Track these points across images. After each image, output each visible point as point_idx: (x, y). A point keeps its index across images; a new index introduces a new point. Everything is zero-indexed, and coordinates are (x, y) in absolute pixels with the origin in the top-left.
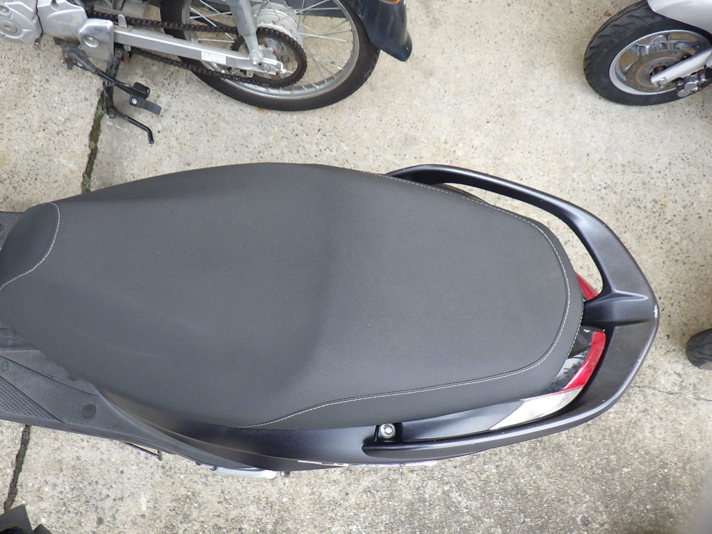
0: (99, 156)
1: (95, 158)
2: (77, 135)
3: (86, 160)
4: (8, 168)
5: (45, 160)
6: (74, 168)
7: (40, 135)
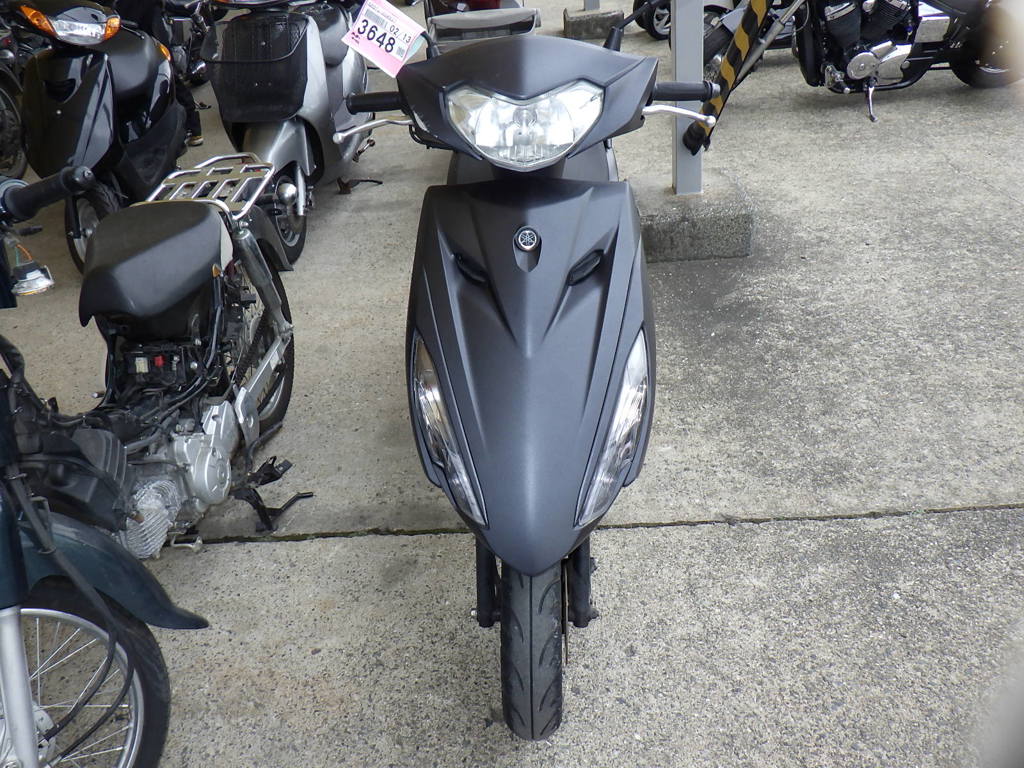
0: (325, 531)
1: (329, 533)
2: (298, 551)
3: (330, 539)
4: (338, 597)
5: (328, 571)
6: (341, 544)
7: (294, 579)
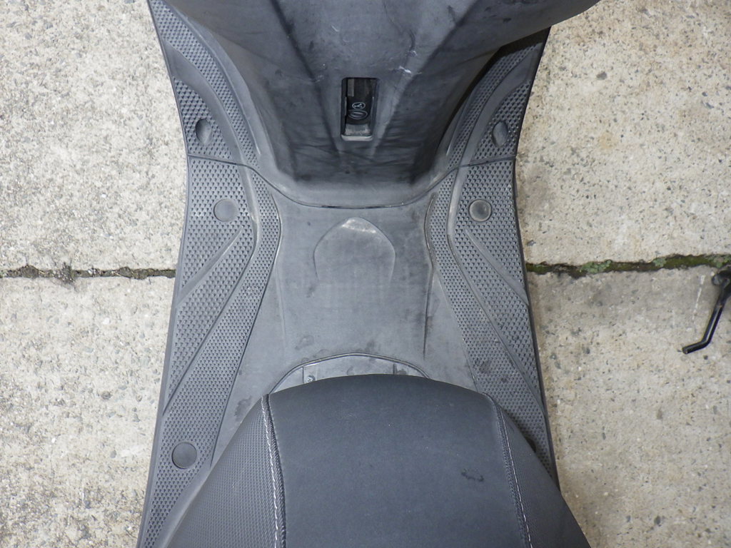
0: (644, 276)
1: (638, 271)
2: (671, 237)
3: (634, 259)
4: (597, 154)
6: (616, 247)
